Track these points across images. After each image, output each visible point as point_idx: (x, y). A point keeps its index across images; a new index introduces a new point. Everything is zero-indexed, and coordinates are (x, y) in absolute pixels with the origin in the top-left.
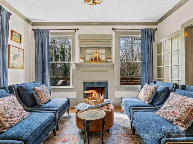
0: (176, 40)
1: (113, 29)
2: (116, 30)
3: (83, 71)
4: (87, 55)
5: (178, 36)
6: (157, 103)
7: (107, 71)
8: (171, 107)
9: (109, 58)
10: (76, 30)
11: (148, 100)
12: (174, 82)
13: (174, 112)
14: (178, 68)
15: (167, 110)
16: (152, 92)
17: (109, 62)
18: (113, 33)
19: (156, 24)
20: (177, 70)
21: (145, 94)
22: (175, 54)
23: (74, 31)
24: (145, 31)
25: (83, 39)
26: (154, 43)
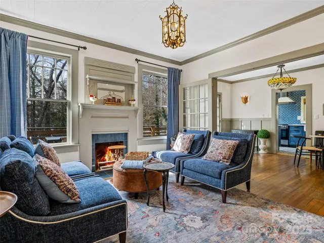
0: (203, 87)
1: (136, 60)
2: (139, 62)
3: (92, 117)
4: (98, 91)
5: (205, 84)
6: (195, 151)
7: (127, 117)
8: (217, 149)
9: (132, 99)
10: (80, 49)
11: (187, 150)
12: (207, 130)
13: (220, 153)
14: (205, 116)
15: (214, 153)
16: (191, 141)
17: (132, 106)
18: (136, 65)
19: (180, 64)
20: (204, 118)
21: (183, 144)
22: (202, 102)
23: (77, 48)
24: (171, 70)
25: (92, 65)
26: (179, 86)
